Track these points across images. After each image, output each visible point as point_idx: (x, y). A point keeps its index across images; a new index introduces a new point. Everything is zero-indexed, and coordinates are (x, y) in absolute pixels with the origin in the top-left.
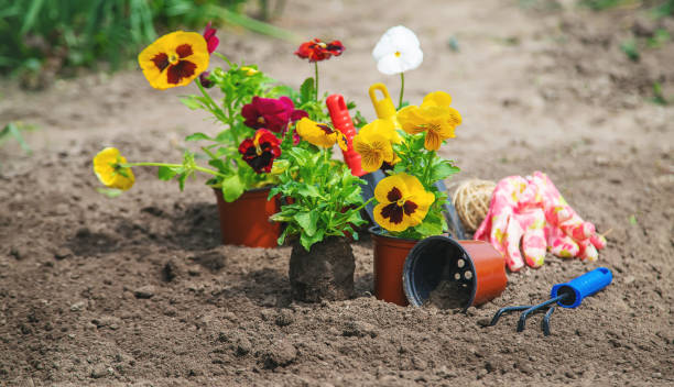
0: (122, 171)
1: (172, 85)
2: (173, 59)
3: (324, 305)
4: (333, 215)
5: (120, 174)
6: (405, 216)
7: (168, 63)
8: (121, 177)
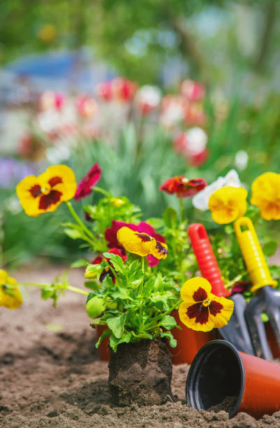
0: (9, 291)
1: (42, 211)
2: (45, 189)
3: (133, 409)
4: (145, 318)
5: (6, 293)
6: (211, 316)
7: (41, 192)
8: (7, 297)
